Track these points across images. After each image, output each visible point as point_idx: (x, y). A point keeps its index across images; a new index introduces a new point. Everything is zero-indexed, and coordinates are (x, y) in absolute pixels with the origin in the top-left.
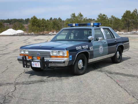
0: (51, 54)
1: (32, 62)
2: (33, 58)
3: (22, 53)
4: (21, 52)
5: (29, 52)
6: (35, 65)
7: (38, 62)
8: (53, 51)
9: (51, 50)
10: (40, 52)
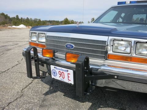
0: (109, 48)
1: (52, 67)
2: (54, 55)
3: (32, 40)
4: (31, 37)
5: (47, 37)
6: (58, 75)
7: (67, 69)
8: (114, 40)
9: (111, 38)
10: (77, 39)
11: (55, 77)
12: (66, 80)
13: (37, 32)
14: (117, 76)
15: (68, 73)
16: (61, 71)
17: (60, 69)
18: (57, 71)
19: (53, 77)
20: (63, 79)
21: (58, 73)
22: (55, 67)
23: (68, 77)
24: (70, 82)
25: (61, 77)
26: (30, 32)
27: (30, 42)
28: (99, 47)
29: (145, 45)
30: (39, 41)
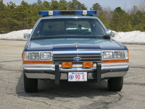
5: (54, 55)
7: (82, 72)
9: (102, 51)
10: (82, 54)
11: (71, 80)
12: (81, 80)
13: (39, 52)
14: (112, 70)
15: (83, 74)
16: (78, 75)
18: (74, 75)
19: (69, 80)
20: (78, 79)
22: (72, 73)
23: (83, 77)
24: (84, 80)
25: (77, 79)
26: (28, 52)
27: (28, 61)
28: (96, 57)
29: (119, 53)
30: (42, 58)
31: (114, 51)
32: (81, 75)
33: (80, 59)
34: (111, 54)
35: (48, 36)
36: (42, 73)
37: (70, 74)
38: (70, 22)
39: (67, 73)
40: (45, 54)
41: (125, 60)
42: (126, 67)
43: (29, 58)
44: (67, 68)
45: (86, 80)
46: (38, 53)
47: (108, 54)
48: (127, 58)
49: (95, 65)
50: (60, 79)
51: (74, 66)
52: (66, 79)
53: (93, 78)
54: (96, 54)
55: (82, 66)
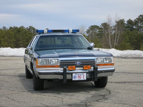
7: (83, 73)
8: (97, 58)
9: (96, 57)
10: (82, 60)
11: (75, 80)
12: (82, 79)
13: (50, 59)
14: (104, 71)
15: (84, 75)
16: (79, 75)
17: (79, 74)
18: (77, 76)
19: (73, 79)
21: (77, 77)
24: (84, 79)
25: (79, 78)
26: (40, 59)
27: (41, 66)
28: (92, 62)
29: (107, 59)
30: (51, 63)
31: (104, 57)
32: (82, 76)
33: (80, 63)
34: (102, 59)
35: (47, 48)
36: (53, 74)
37: (74, 75)
38: (62, 38)
39: (72, 74)
40: (54, 60)
41: (111, 64)
42: (113, 69)
43: (42, 64)
44: (71, 70)
45: (85, 79)
46: (48, 60)
47: (100, 60)
48: (113, 62)
49: (92, 68)
50: (67, 79)
51: (77, 68)
52: (71, 78)
53: (89, 78)
54: (92, 60)
55: (82, 68)
